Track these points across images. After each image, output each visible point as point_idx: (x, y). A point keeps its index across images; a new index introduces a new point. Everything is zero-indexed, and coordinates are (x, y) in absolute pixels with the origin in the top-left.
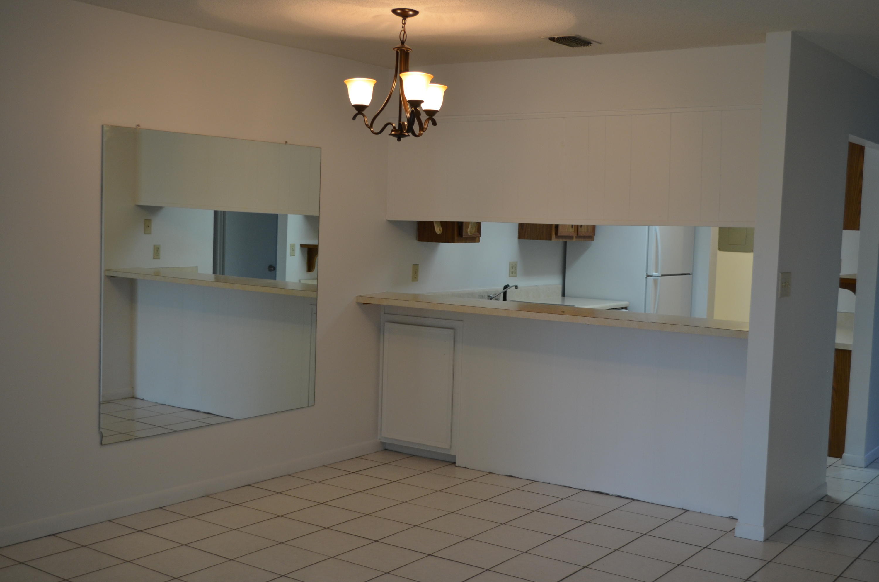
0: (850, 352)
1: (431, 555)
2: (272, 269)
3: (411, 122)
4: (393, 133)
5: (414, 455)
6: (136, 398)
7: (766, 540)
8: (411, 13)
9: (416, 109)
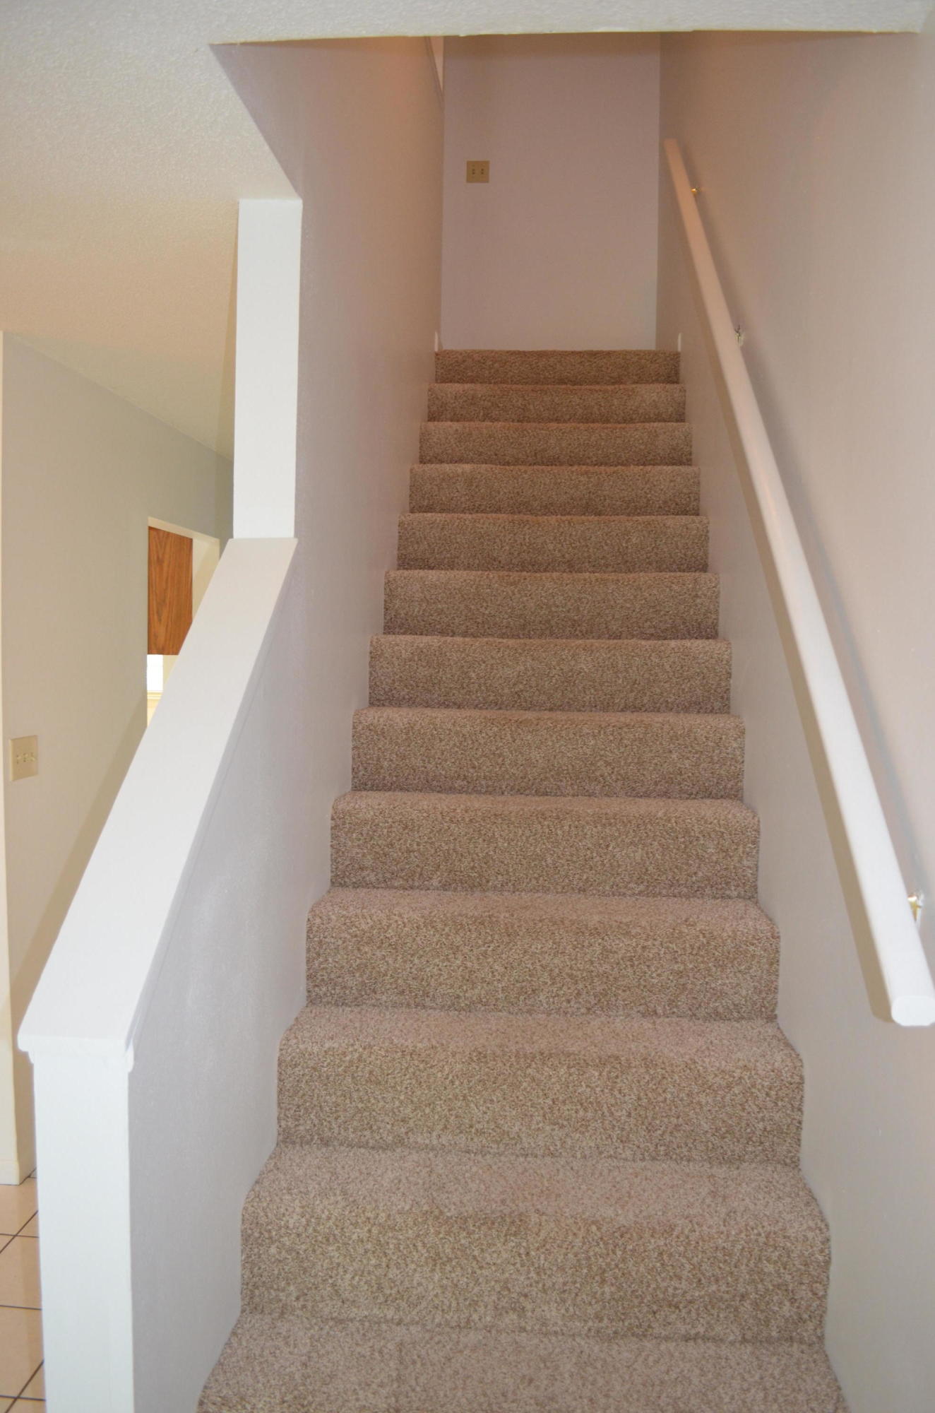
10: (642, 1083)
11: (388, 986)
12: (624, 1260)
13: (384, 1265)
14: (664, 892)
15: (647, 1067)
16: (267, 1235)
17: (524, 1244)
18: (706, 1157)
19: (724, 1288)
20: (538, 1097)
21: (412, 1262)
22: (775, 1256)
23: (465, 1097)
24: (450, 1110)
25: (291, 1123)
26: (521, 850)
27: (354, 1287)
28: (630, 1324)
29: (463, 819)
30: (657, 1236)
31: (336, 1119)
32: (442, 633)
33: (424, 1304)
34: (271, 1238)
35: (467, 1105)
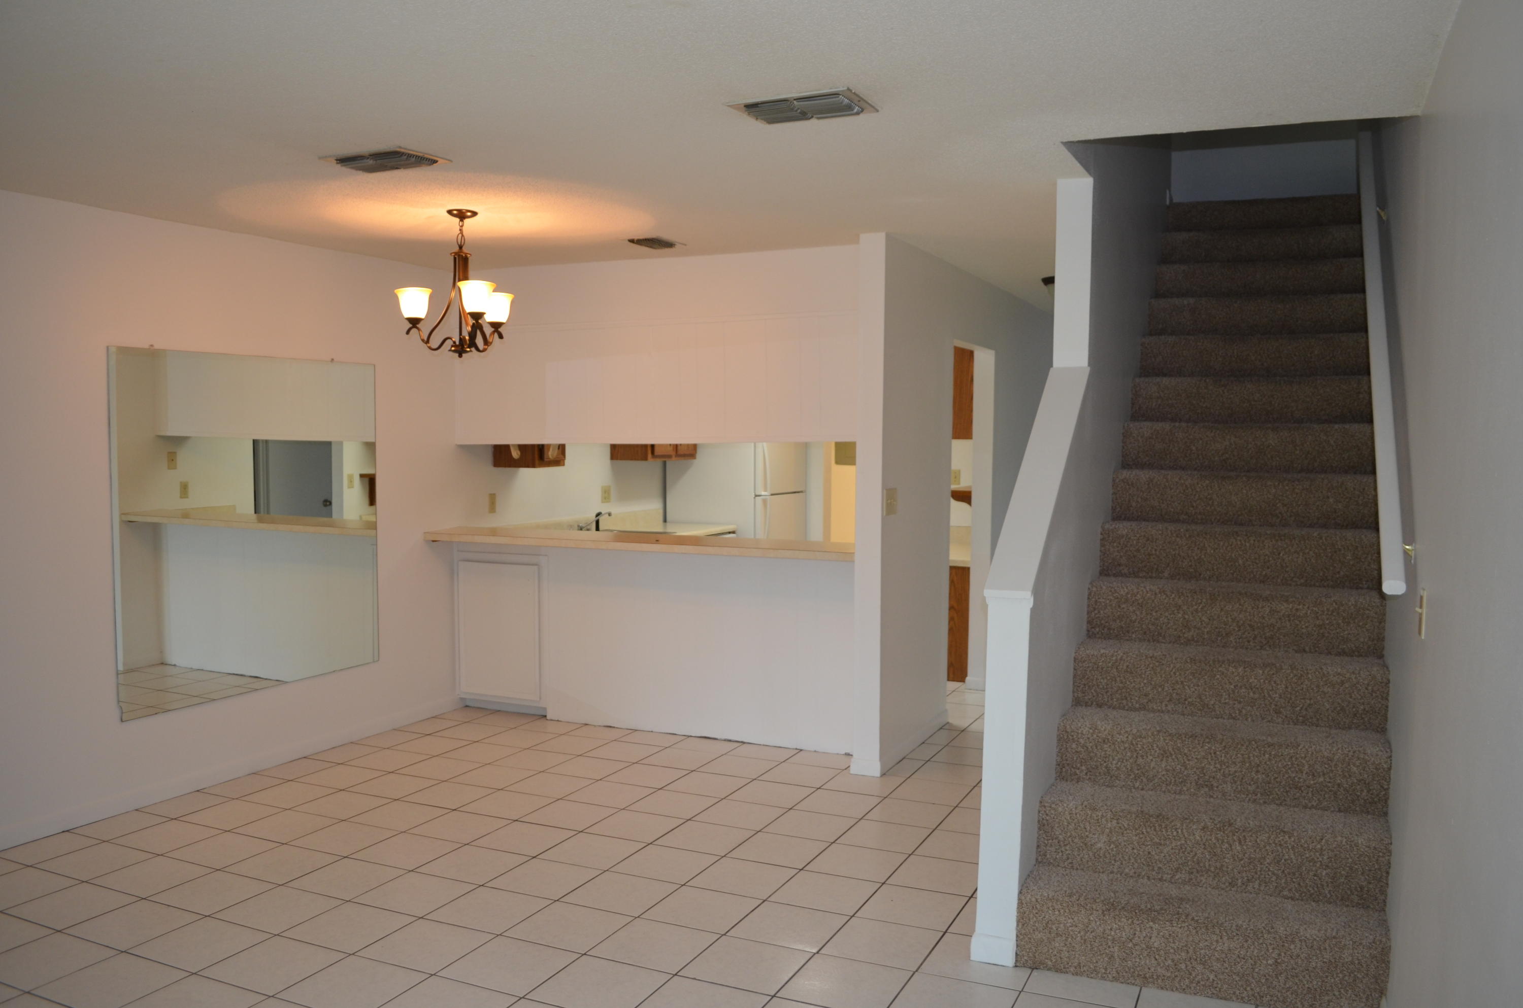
0: (968, 569)
1: (517, 820)
2: (328, 503)
3: (473, 336)
4: (453, 349)
5: (499, 711)
6: (166, 664)
7: (883, 775)
8: (469, 214)
9: (477, 322)
10: (1289, 678)
11: (1136, 629)
12: (1270, 760)
13: (1135, 756)
14: (1317, 584)
15: (1292, 669)
16: (1071, 738)
17: (1213, 748)
18: (1327, 725)
19: (1328, 780)
20: (1226, 684)
21: (1151, 755)
22: (1358, 763)
23: (1182, 682)
24: (1173, 690)
25: (1080, 695)
26: (1222, 555)
27: (1118, 769)
28: (1273, 798)
29: (1185, 535)
30: (1289, 748)
31: (1106, 692)
32: (1173, 420)
33: (1156, 780)
34: (1073, 739)
35: (1183, 687)
